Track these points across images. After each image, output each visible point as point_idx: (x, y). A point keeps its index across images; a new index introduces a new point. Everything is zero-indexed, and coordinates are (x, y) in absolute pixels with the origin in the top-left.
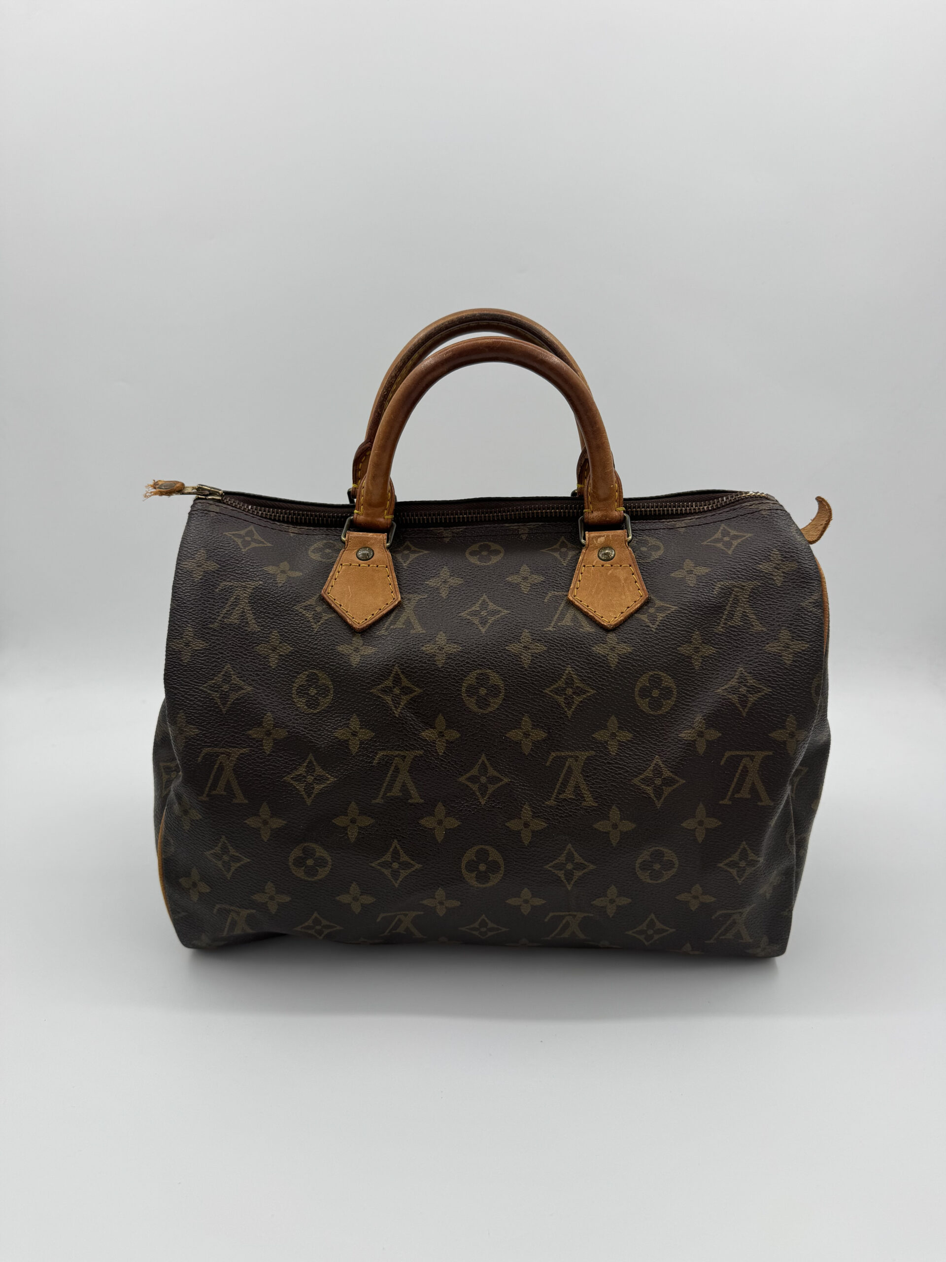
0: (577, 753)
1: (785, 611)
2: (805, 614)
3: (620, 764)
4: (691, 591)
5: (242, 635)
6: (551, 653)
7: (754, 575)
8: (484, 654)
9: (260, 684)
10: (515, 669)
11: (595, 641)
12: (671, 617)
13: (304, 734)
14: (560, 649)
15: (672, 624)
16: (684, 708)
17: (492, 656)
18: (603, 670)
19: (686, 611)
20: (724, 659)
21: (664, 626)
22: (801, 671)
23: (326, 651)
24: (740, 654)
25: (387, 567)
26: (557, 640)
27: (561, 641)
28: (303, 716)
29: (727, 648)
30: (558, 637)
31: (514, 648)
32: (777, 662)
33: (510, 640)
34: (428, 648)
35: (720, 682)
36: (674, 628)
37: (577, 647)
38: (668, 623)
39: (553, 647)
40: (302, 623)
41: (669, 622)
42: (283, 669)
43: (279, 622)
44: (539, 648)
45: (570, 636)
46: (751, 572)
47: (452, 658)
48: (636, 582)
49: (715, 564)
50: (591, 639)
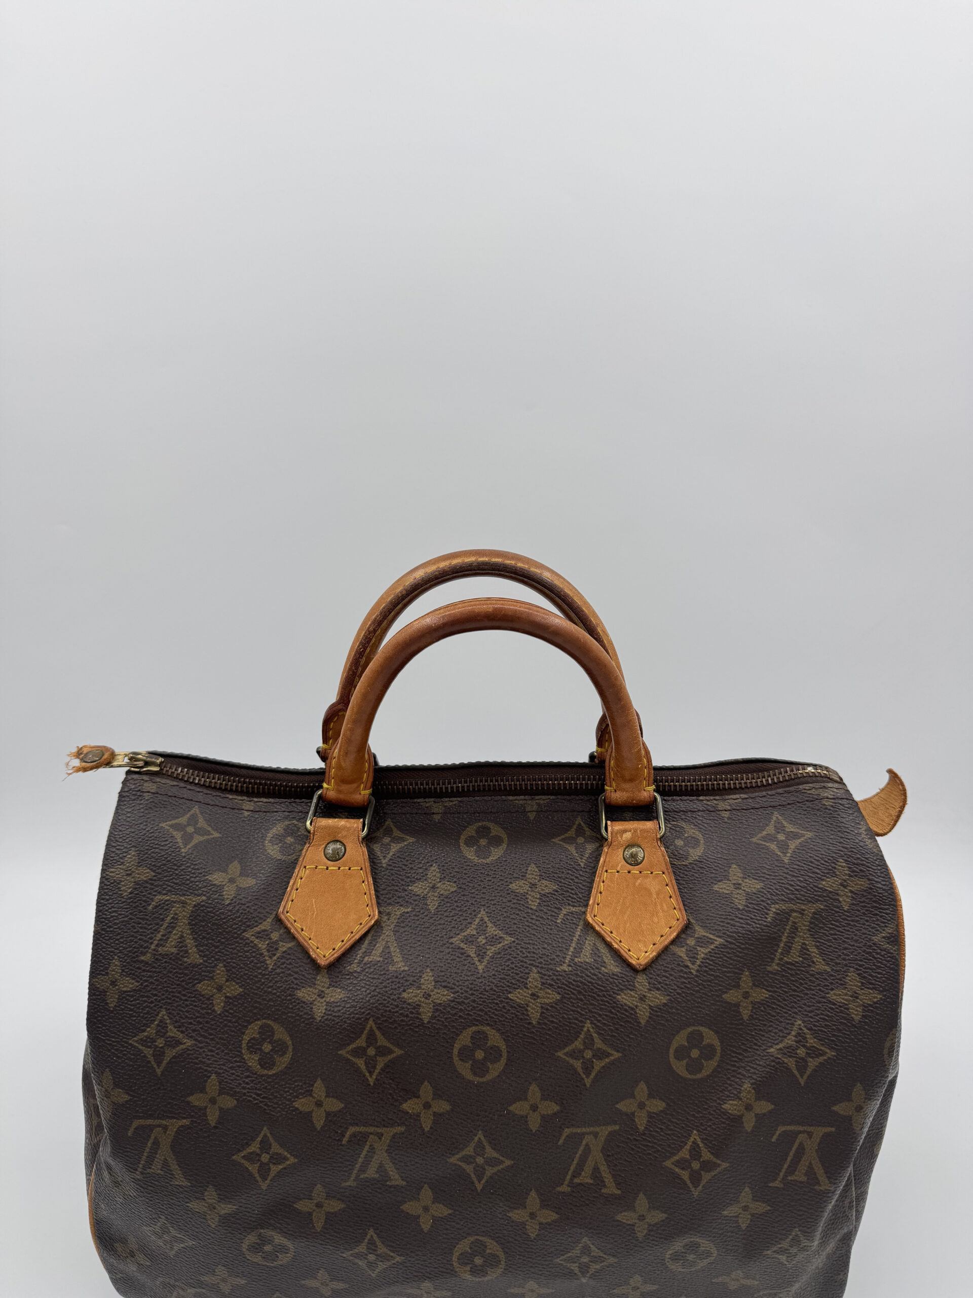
0: (597, 1129)
1: (854, 945)
2: (877, 953)
3: (649, 1142)
4: (740, 916)
5: (180, 969)
6: (565, 1003)
7: (816, 895)
8: (481, 1005)
9: (202, 1036)
10: (521, 1025)
11: (621, 986)
12: (716, 953)
13: (257, 1103)
14: (578, 999)
15: (716, 964)
16: (729, 1069)
17: (491, 1008)
18: (631, 1027)
19: (733, 946)
20: (779, 1005)
21: (706, 967)
22: (872, 1030)
23: (283, 997)
24: (798, 1001)
25: (361, 869)
26: (573, 985)
27: (578, 987)
28: (256, 1078)
29: (783, 991)
30: (574, 981)
31: (518, 996)
32: (843, 1017)
33: (514, 984)
34: (411, 995)
35: (774, 1038)
36: (719, 970)
37: (598, 995)
38: (711, 963)
39: (568, 994)
40: (254, 957)
41: (712, 960)
42: (230, 1015)
43: (225, 952)
44: (550, 996)
45: (589, 980)
46: (812, 890)
47: (440, 1010)
48: (671, 897)
49: (768, 877)
50: (615, 983)
